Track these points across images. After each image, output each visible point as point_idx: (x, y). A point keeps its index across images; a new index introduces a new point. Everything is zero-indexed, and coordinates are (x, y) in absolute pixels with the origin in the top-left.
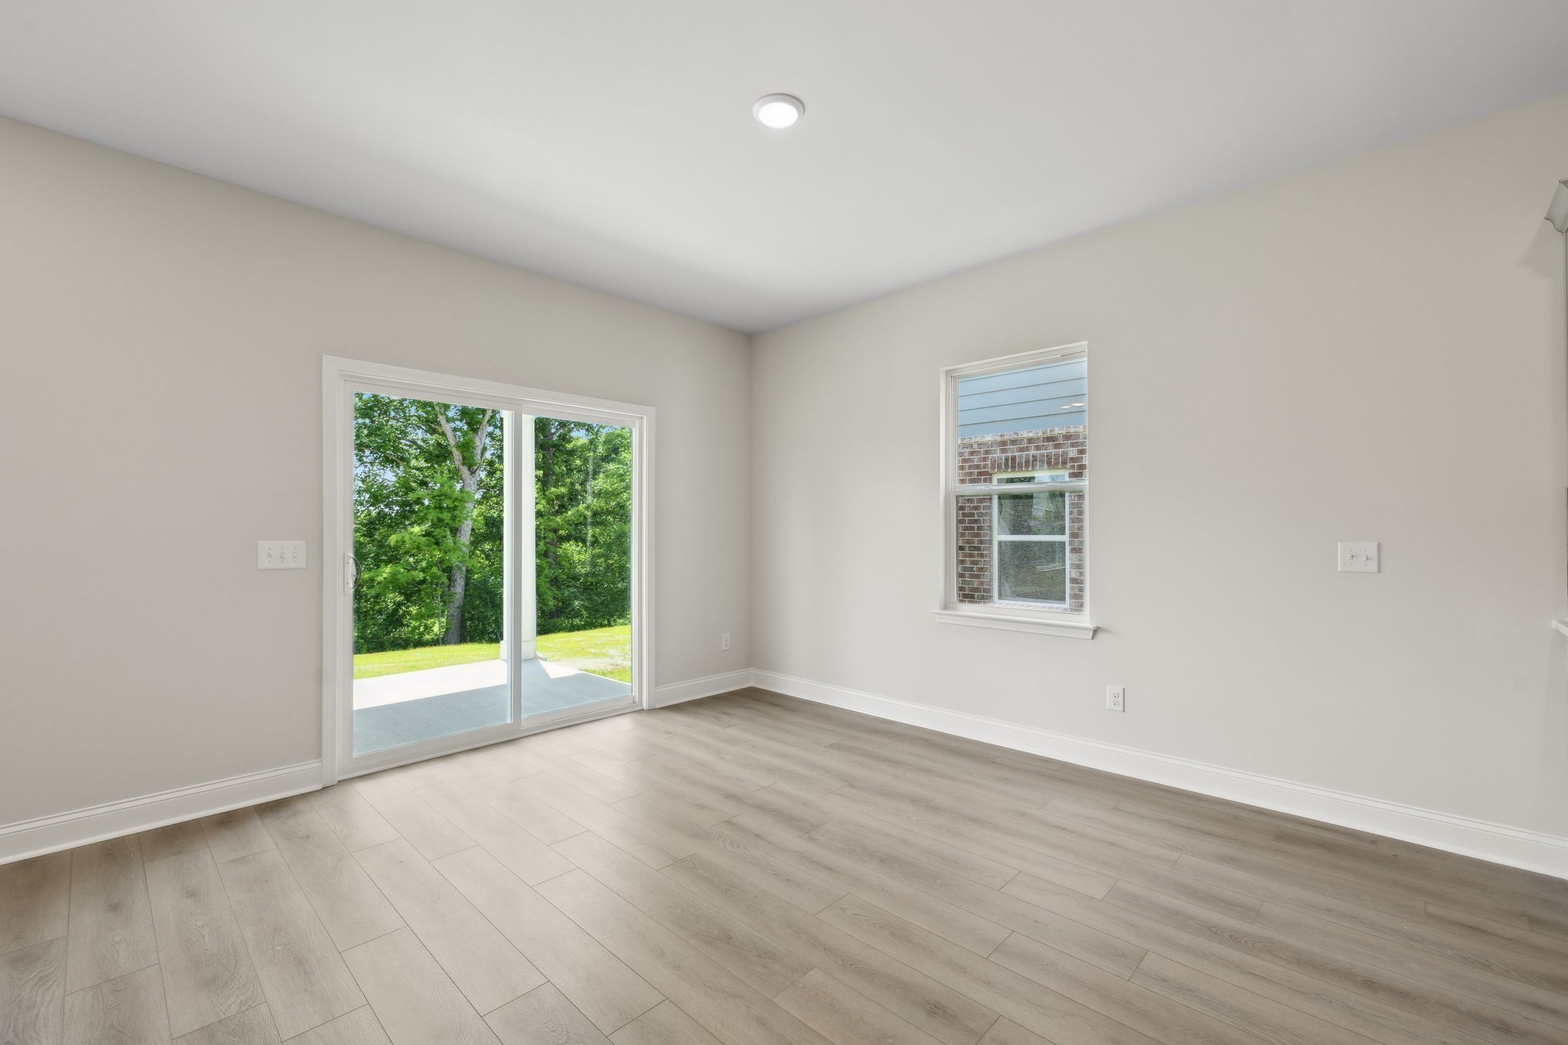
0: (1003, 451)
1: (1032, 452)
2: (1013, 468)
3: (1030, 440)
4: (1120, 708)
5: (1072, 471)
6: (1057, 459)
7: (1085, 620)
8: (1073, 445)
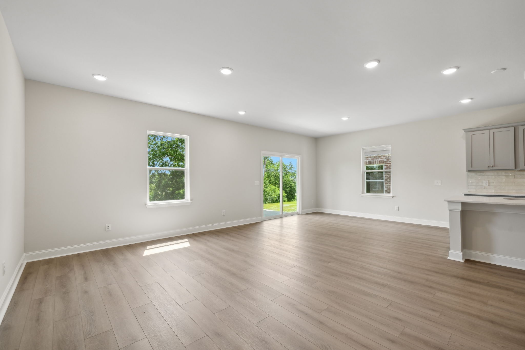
0: (367, 159)
1: (375, 160)
2: (370, 164)
3: (374, 157)
4: (398, 210)
5: (385, 164)
6: (381, 162)
7: (391, 195)
8: (385, 158)
